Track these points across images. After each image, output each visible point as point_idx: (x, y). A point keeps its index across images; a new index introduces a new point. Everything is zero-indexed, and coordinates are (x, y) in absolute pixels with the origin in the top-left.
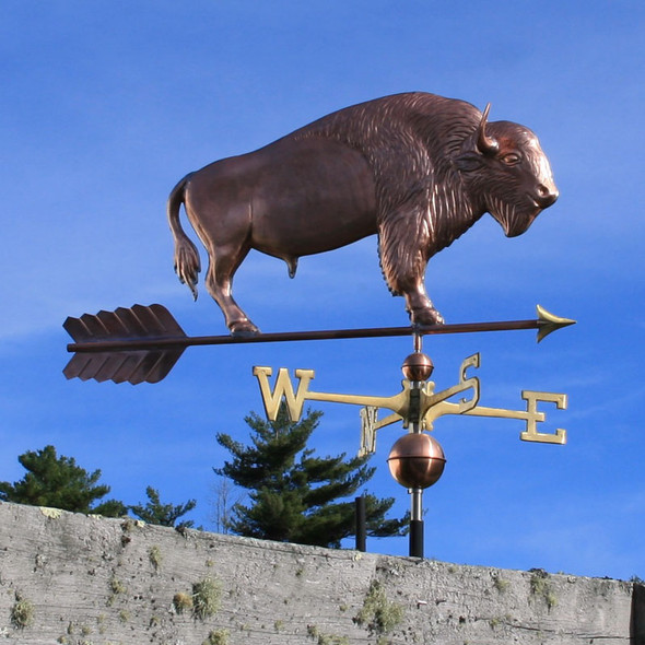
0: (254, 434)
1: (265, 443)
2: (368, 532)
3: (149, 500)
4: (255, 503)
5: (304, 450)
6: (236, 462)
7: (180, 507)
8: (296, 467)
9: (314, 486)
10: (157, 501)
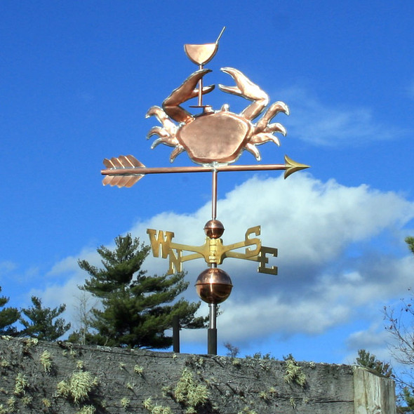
0: (105, 261)
1: (113, 266)
2: (183, 325)
3: (34, 307)
4: (106, 307)
5: (140, 271)
6: (93, 280)
7: (55, 311)
8: (135, 282)
9: (146, 295)
10: (39, 308)
